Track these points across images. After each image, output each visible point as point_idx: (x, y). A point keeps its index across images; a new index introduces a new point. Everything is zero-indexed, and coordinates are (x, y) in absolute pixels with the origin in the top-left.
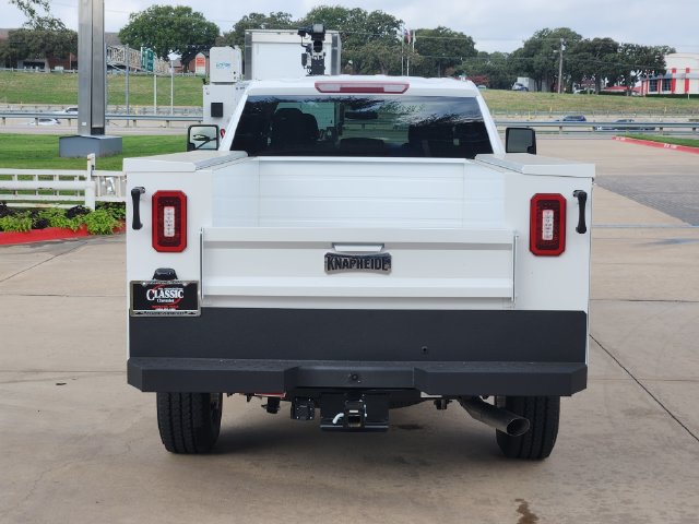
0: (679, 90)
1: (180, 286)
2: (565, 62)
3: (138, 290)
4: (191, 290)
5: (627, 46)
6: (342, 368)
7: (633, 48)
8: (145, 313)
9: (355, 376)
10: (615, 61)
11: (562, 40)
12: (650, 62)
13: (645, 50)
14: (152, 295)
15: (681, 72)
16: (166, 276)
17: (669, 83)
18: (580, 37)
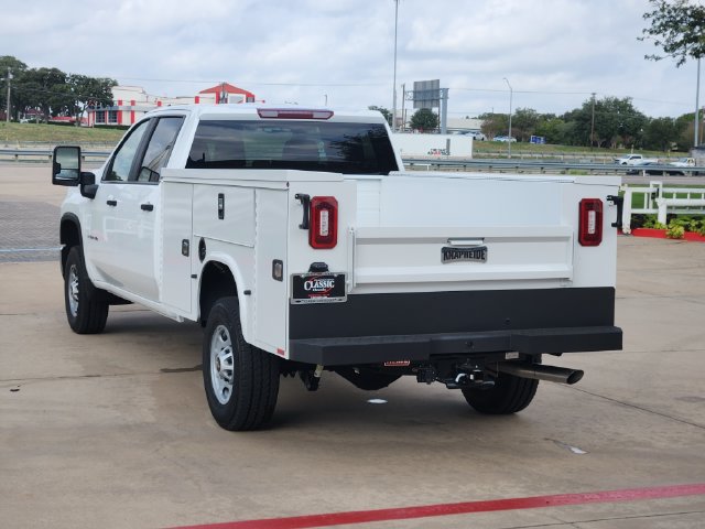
0: (126, 120)
1: (331, 277)
2: (12, 91)
3: (298, 281)
4: (340, 280)
5: (75, 77)
6: (460, 337)
7: (81, 79)
8: (304, 301)
9: (471, 343)
10: (63, 91)
11: (9, 68)
12: (97, 93)
13: (94, 81)
14: (309, 285)
15: (126, 104)
16: (318, 269)
17: (116, 115)
18: (25, 66)
